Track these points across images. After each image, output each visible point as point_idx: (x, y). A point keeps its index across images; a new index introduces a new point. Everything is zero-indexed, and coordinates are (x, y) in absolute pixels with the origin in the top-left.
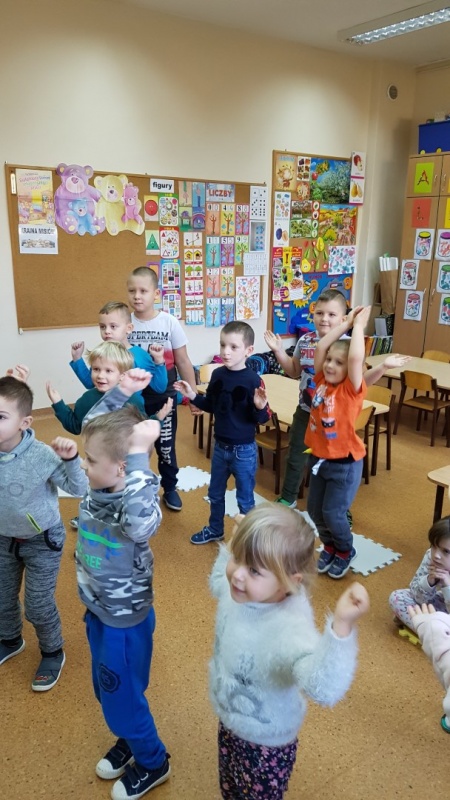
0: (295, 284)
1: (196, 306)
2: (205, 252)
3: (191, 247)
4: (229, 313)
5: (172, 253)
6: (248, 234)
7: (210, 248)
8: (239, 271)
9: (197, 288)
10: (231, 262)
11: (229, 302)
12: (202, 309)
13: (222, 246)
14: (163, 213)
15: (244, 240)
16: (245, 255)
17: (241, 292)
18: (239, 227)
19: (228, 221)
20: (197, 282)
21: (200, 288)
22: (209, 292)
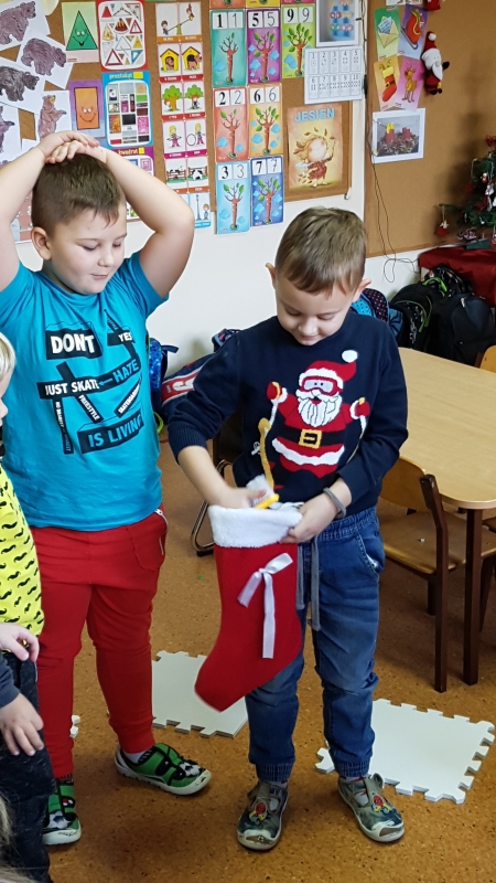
1: (193, 184)
2: (208, 49)
3: (175, 40)
4: (271, 195)
5: (128, 56)
7: (221, 41)
8: (294, 93)
9: (192, 140)
10: (273, 71)
11: (268, 168)
12: (205, 189)
13: (250, 32)
15: (304, 17)
16: (306, 51)
20: (191, 124)
21: (200, 139)
22: (221, 149)
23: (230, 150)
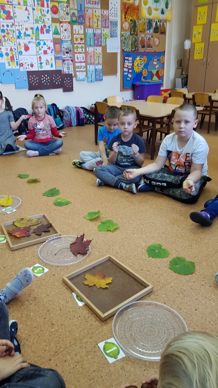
2: (85, 37)
3: (78, 34)
4: (100, 74)
5: (67, 37)
6: (108, 27)
7: (88, 35)
10: (100, 44)
11: (99, 67)
13: (94, 34)
14: (61, 13)
15: (107, 31)
16: (107, 40)
18: (104, 23)
19: (98, 20)
21: (83, 59)
23: (90, 62)
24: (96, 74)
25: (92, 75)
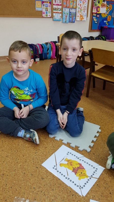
0: (103, 6)
1: (58, 11)
4: (73, 16)
11: (73, 11)
12: (61, 13)
17: (79, 6)
21: (60, 2)
22: (64, 5)
23: (66, 5)
24: (70, 16)
25: (66, 16)
